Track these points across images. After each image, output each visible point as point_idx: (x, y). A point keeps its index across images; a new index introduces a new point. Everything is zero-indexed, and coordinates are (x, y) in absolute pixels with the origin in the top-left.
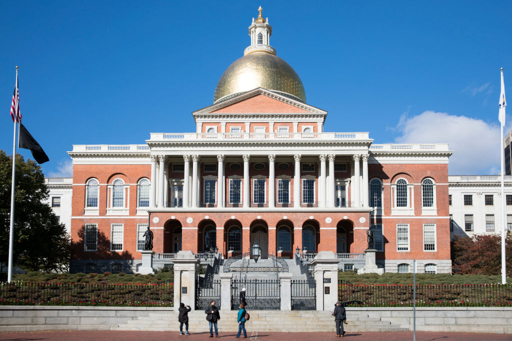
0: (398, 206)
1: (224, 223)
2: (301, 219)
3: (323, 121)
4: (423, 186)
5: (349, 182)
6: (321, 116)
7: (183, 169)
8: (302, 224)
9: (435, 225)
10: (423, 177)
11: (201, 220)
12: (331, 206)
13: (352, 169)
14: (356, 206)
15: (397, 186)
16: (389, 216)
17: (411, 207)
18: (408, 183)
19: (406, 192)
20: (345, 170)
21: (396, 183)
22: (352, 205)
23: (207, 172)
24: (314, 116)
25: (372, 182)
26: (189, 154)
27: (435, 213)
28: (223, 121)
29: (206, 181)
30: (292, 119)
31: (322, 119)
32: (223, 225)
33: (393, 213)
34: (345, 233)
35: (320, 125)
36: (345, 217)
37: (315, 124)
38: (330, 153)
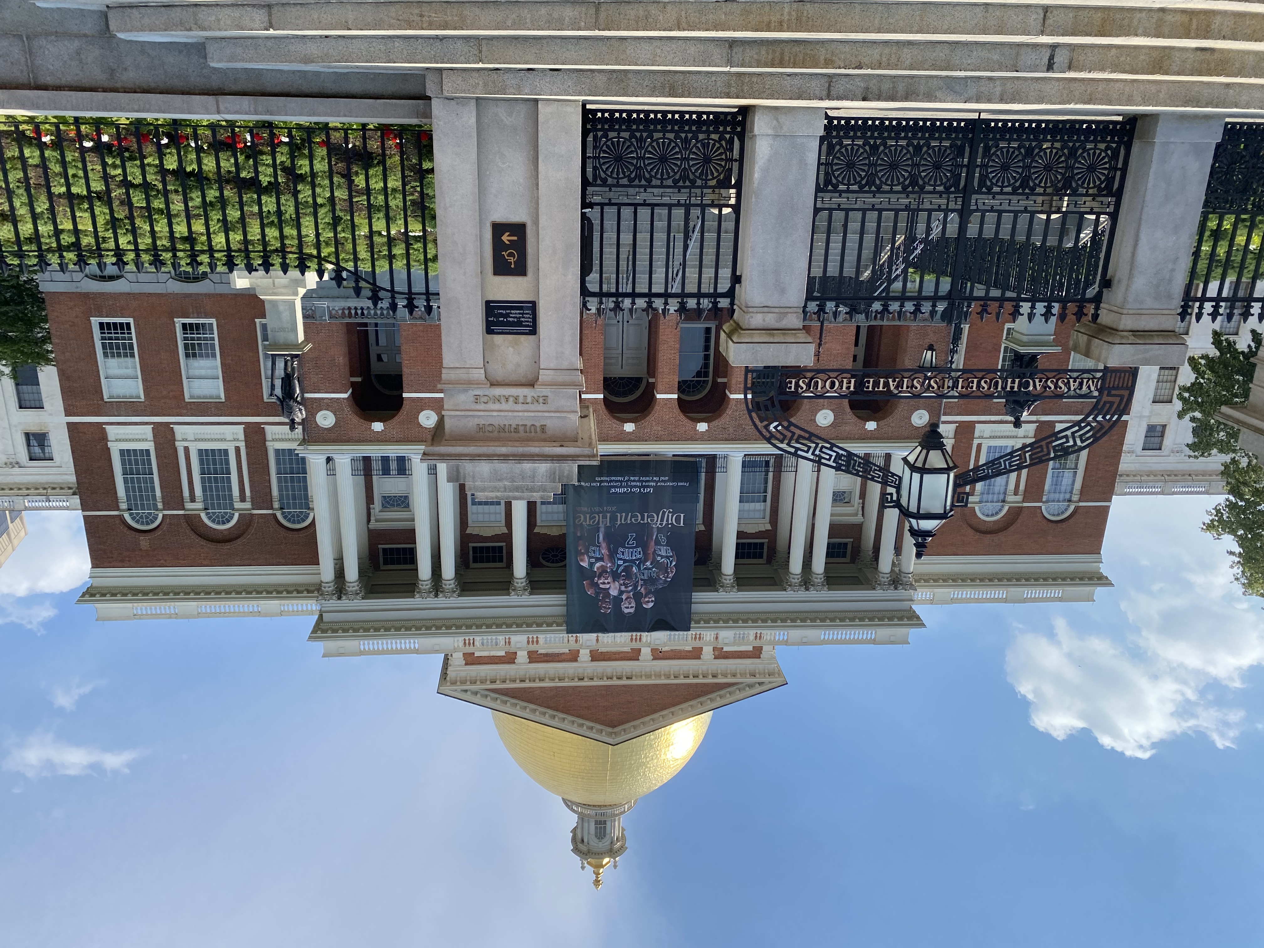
0: (226, 452)
1: (729, 412)
3: (451, 669)
5: (372, 518)
6: (454, 683)
7: (830, 546)
9: (105, 397)
10: (159, 533)
15: (233, 509)
16: (249, 424)
17: (186, 449)
18: (203, 515)
20: (385, 550)
22: (360, 465)
23: (759, 541)
25: (305, 517)
26: (812, 594)
27: (112, 432)
28: (709, 661)
30: (531, 672)
31: (452, 673)
33: (240, 431)
35: (458, 658)
36: (378, 426)
37: (471, 660)
38: (431, 601)
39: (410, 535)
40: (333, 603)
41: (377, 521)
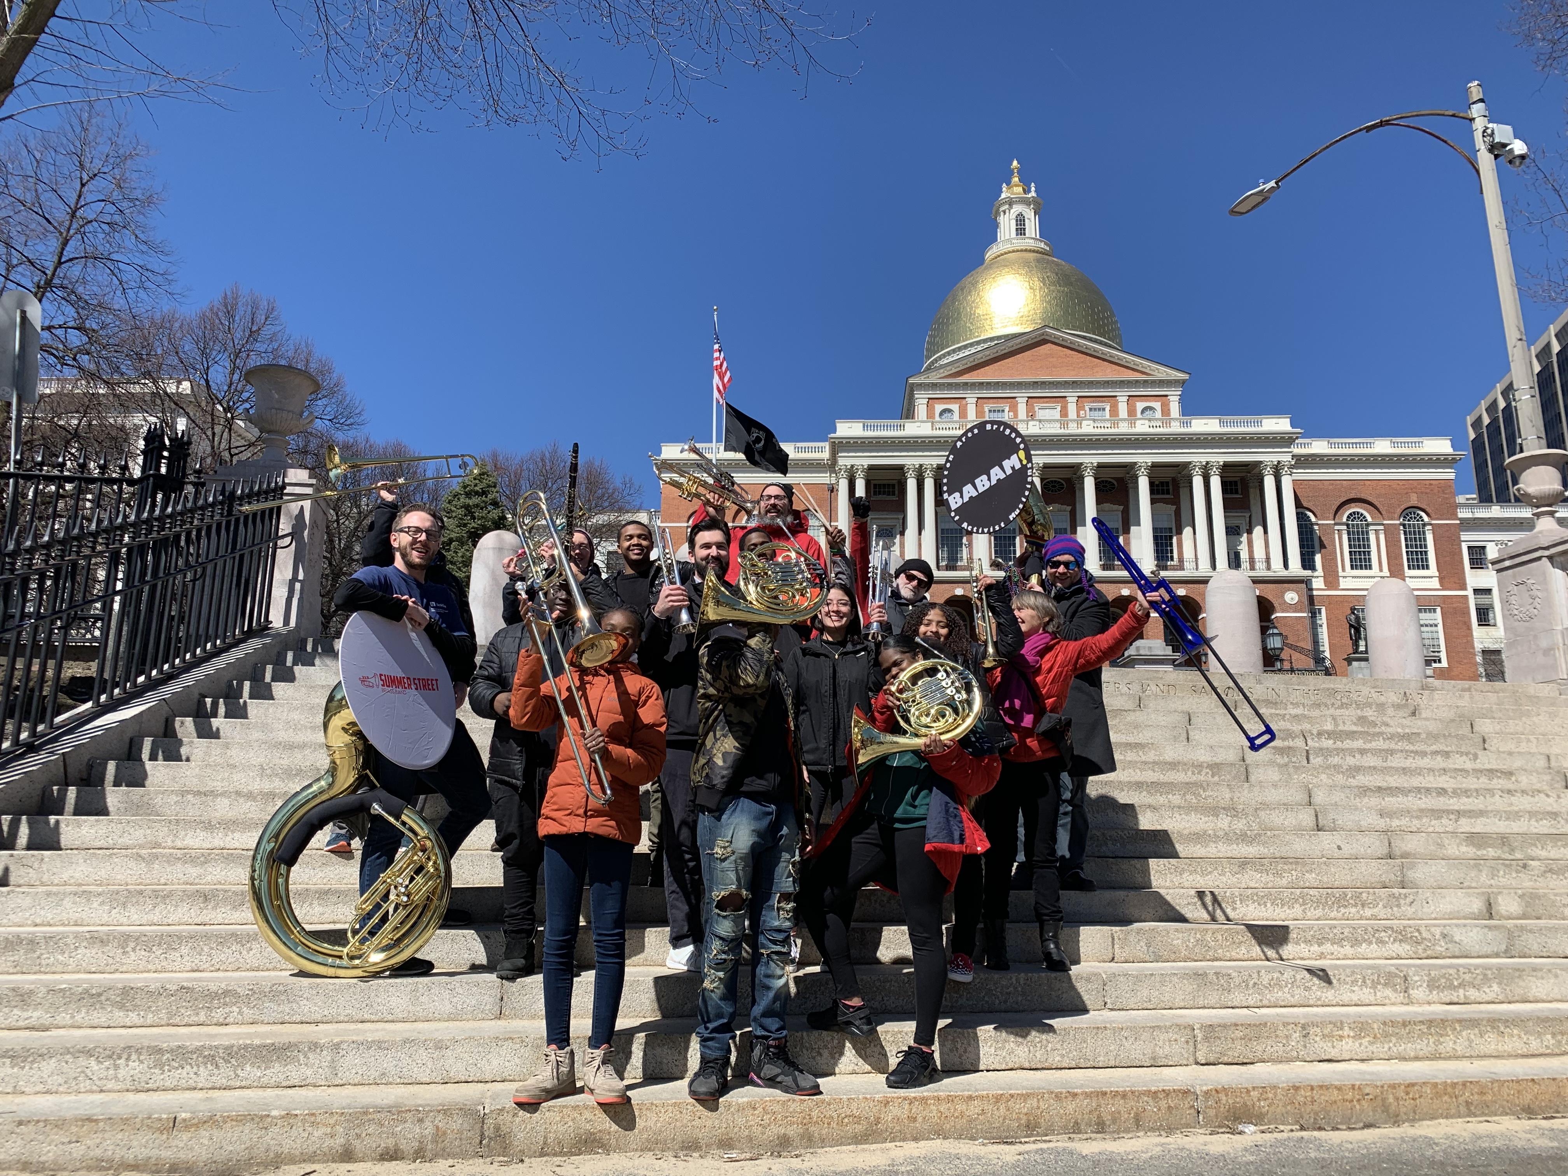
0: (1352, 568)
3: (1180, 394)
4: (1404, 525)
5: (1247, 518)
6: (1177, 383)
9: (1439, 610)
10: (1403, 507)
12: (1221, 569)
13: (1251, 491)
14: (1275, 569)
15: (1348, 525)
16: (1337, 589)
17: (1381, 570)
18: (1369, 519)
19: (1368, 539)
20: (1237, 492)
21: (1344, 520)
24: (1161, 383)
27: (1435, 583)
28: (971, 395)
30: (1116, 389)
33: (1343, 584)
35: (1175, 401)
37: (1163, 399)
38: (1211, 460)
39: (1227, 507)
40: (1283, 458)
41: (1243, 516)
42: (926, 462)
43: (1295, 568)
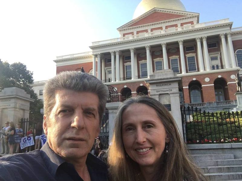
1: (136, 89)
2: (187, 81)
3: (197, 20)
5: (220, 54)
6: (196, 16)
7: (111, 61)
8: (188, 84)
11: (122, 88)
12: (209, 70)
13: (221, 45)
14: (227, 68)
20: (216, 46)
22: (224, 67)
23: (126, 61)
24: (191, 17)
25: (237, 52)
26: (113, 50)
28: (135, 31)
29: (126, 66)
30: (177, 22)
31: (196, 18)
32: (135, 90)
34: (221, 88)
35: (195, 23)
36: (220, 76)
37: (192, 23)
38: (203, 36)
39: (209, 51)
40: (228, 32)
41: (218, 53)
42: (115, 50)
43: (235, 67)
